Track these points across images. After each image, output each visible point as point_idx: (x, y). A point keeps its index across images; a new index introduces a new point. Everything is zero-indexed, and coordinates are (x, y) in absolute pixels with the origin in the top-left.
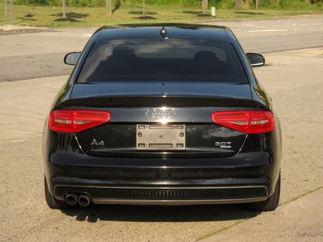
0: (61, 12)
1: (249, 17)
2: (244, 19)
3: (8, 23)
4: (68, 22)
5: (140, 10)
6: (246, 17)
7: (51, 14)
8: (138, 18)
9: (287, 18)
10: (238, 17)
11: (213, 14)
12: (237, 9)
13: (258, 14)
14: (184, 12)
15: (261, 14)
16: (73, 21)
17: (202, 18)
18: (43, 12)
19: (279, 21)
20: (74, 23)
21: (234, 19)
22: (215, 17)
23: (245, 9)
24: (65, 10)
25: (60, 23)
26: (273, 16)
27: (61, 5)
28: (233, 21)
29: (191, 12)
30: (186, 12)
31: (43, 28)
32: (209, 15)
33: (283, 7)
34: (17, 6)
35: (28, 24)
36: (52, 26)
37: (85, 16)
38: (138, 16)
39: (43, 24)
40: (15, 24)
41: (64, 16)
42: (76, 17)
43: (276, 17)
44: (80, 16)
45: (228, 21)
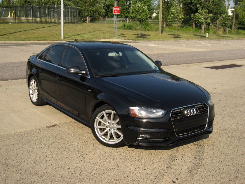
0: (139, 33)
1: (224, 38)
2: (221, 39)
3: (115, 38)
4: (142, 38)
5: (174, 33)
6: (223, 38)
7: (134, 34)
8: (173, 37)
9: (241, 40)
10: (219, 38)
11: (207, 36)
12: (217, 34)
13: (228, 37)
14: (193, 35)
15: (229, 37)
16: (144, 38)
17: (203, 38)
18: (130, 33)
19: (239, 41)
20: (144, 39)
21: (217, 39)
22: (208, 38)
23: (221, 34)
24: (140, 32)
25: (138, 38)
26: (234, 38)
27: (138, 30)
28: (217, 40)
29: (196, 35)
30: (194, 35)
31: (130, 41)
32: (205, 37)
33: (238, 34)
34: (119, 30)
35: (124, 38)
36: (134, 40)
37: (149, 35)
38: (173, 36)
39: (131, 39)
40: (118, 38)
41: (140, 35)
42: (145, 36)
43: (236, 39)
44: (146, 35)
45: (214, 40)
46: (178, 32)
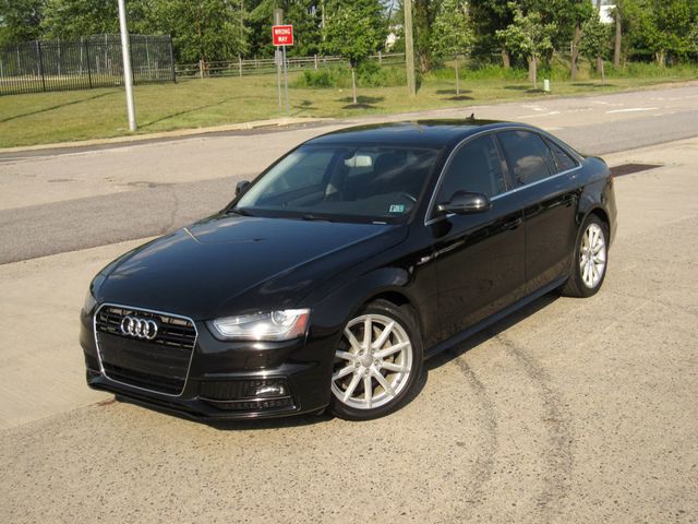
0: (350, 96)
1: (595, 90)
2: (588, 94)
3: (284, 115)
4: (361, 110)
5: (451, 88)
6: (590, 91)
7: (337, 99)
8: (450, 99)
9: (643, 90)
10: (580, 91)
11: (547, 88)
12: (575, 80)
13: (605, 85)
14: (506, 88)
15: (610, 85)
16: (367, 107)
17: (534, 94)
18: (327, 97)
19: (638, 95)
20: (369, 110)
21: (576, 94)
22: (550, 93)
23: (585, 80)
24: (354, 93)
25: (350, 111)
26: (624, 87)
27: (350, 86)
28: (575, 97)
29: (515, 88)
30: (510, 88)
32: (540, 91)
33: (633, 74)
34: (293, 90)
35: (309, 115)
36: (341, 115)
37: (381, 99)
38: (449, 96)
39: (329, 113)
40: (292, 115)
41: (355, 101)
42: (369, 102)
43: (629, 89)
44: (372, 100)
45: (568, 97)
46: (463, 82)
